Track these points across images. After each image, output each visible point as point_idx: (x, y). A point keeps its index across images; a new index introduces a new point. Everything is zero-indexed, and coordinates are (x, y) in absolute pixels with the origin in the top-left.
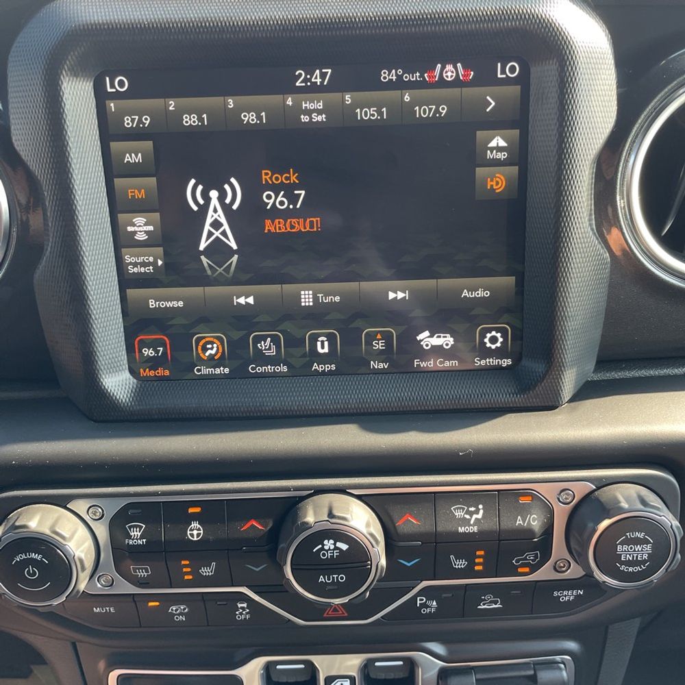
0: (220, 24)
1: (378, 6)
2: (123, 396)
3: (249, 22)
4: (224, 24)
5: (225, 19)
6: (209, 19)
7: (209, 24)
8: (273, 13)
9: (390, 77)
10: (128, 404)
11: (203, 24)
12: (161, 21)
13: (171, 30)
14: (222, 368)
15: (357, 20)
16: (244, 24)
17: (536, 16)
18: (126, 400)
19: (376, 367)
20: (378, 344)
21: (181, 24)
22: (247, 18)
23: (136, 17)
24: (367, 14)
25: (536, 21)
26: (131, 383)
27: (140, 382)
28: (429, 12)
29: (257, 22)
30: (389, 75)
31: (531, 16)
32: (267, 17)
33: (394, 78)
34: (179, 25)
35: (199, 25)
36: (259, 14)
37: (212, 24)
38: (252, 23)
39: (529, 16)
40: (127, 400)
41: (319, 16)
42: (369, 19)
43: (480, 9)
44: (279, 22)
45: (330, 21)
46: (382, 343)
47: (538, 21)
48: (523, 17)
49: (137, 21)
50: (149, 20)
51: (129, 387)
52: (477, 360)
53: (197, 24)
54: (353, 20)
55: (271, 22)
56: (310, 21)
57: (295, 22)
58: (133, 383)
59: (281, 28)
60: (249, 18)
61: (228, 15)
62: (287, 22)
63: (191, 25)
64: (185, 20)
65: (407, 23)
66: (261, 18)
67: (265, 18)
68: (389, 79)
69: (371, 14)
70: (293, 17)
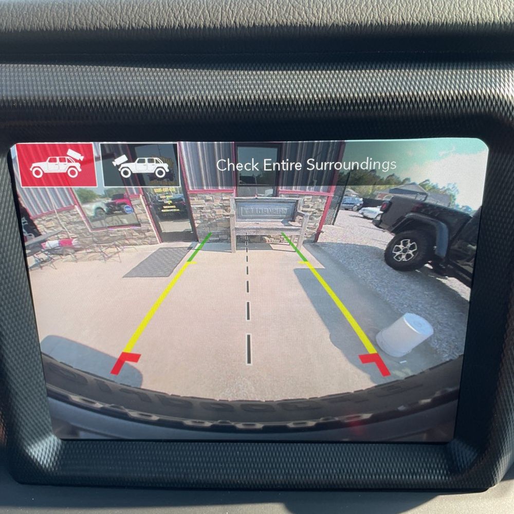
0: (144, 104)
1: (323, 85)
2: (47, 461)
3: (177, 103)
4: (148, 105)
5: (150, 98)
6: (132, 98)
7: (132, 104)
8: (205, 92)
10: (51, 469)
11: (125, 104)
12: (78, 98)
13: (89, 110)
15: (300, 103)
16: (171, 104)
17: (504, 103)
18: (49, 465)
21: (100, 104)
22: (175, 98)
23: (49, 93)
24: (311, 97)
25: (503, 108)
26: (56, 443)
27: (65, 442)
28: (381, 96)
29: (186, 103)
31: (499, 103)
32: (198, 97)
34: (98, 105)
35: (121, 104)
36: (189, 92)
37: (135, 104)
38: (180, 104)
39: (496, 102)
40: (51, 465)
41: (257, 97)
42: (313, 103)
43: (440, 93)
44: (211, 104)
45: (268, 103)
47: (506, 108)
48: (490, 103)
49: (50, 99)
50: (64, 98)
51: (53, 450)
53: (118, 104)
54: (295, 103)
55: (202, 104)
56: (246, 104)
57: (229, 104)
58: (58, 444)
59: (214, 110)
60: (177, 98)
61: (153, 93)
62: (220, 104)
63: (112, 104)
64: (105, 98)
65: (356, 108)
66: (191, 98)
67: (196, 98)
69: (315, 96)
70: (227, 98)
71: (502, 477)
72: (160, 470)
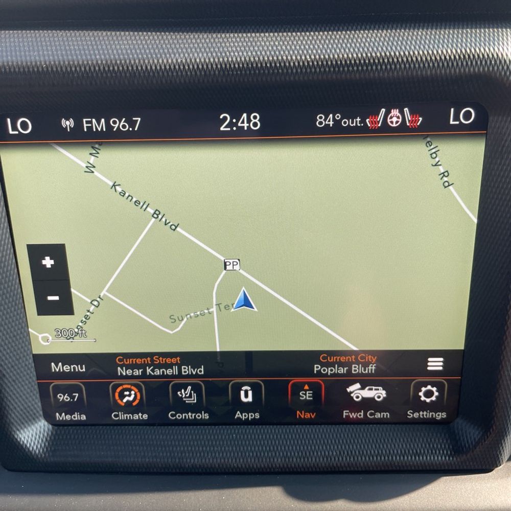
0: (130, 68)
1: (316, 47)
2: (37, 447)
3: (165, 66)
4: (135, 68)
5: (137, 61)
6: (118, 62)
7: (118, 68)
8: (193, 55)
9: (327, 123)
10: (41, 455)
11: (111, 68)
12: (62, 63)
13: (73, 74)
14: (140, 414)
15: (292, 64)
16: (158, 68)
17: (503, 62)
18: (39, 451)
19: (303, 417)
20: (305, 394)
21: (85, 68)
22: (163, 61)
23: (33, 58)
24: (303, 58)
25: (503, 68)
26: (46, 429)
27: (56, 428)
28: (376, 56)
29: (175, 66)
30: (325, 120)
31: (498, 62)
32: (186, 60)
33: (331, 123)
34: (83, 69)
35: (106, 69)
36: (177, 55)
37: (121, 68)
38: (168, 67)
39: (495, 61)
40: (41, 451)
41: (247, 59)
42: (306, 64)
43: (437, 52)
44: (200, 67)
45: (259, 65)
46: (309, 394)
47: (505, 68)
48: (488, 62)
49: (34, 64)
50: (48, 63)
51: (43, 435)
52: (410, 413)
53: (104, 68)
54: (287, 64)
55: (191, 67)
56: (237, 66)
57: (219, 66)
58: (48, 429)
59: (203, 73)
60: (165, 61)
61: (140, 56)
62: (210, 66)
63: (97, 68)
64: (90, 62)
65: (351, 69)
66: (179, 61)
67: (184, 61)
68: (325, 124)
69: (308, 57)
70: (216, 60)
71: (508, 457)
72: (154, 454)
